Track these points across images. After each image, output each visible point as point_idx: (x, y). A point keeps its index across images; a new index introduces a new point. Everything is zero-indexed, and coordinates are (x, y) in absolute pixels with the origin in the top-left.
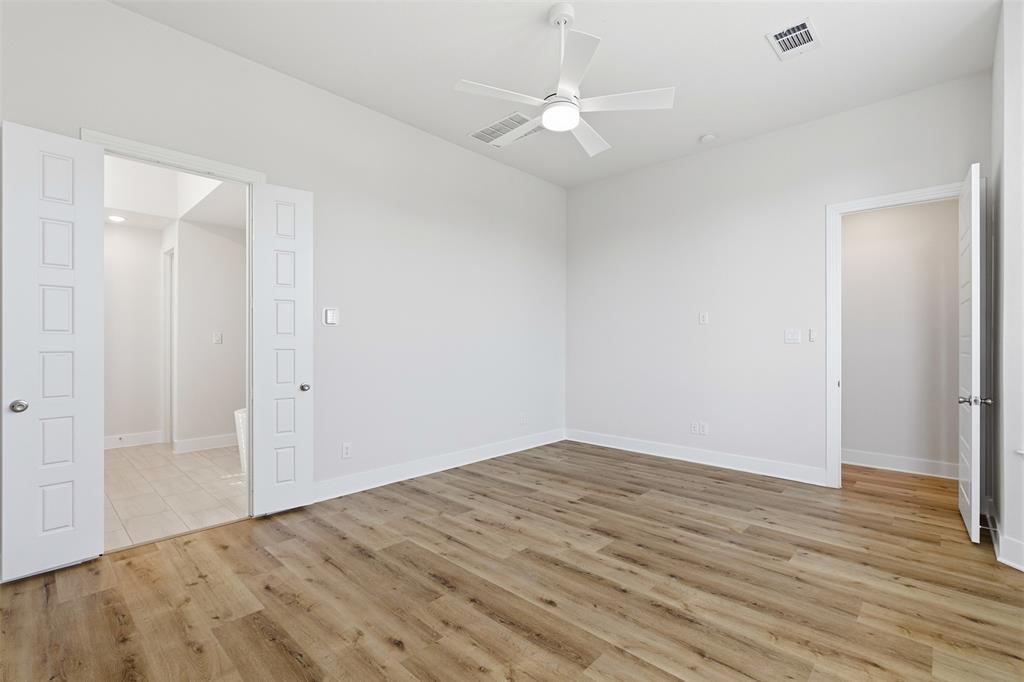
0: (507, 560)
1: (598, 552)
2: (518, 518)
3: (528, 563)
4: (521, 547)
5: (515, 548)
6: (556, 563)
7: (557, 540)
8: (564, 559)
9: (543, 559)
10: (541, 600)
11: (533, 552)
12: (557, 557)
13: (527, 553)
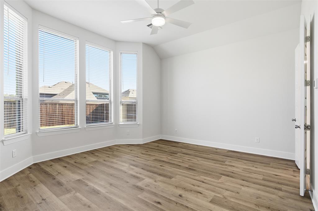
0: (177, 175)
1: (145, 179)
2: (180, 196)
3: (169, 174)
4: (173, 179)
5: (175, 179)
6: (160, 175)
7: (160, 183)
8: (157, 176)
9: (165, 176)
10: (164, 166)
11: (168, 178)
12: (160, 177)
13: (170, 178)
